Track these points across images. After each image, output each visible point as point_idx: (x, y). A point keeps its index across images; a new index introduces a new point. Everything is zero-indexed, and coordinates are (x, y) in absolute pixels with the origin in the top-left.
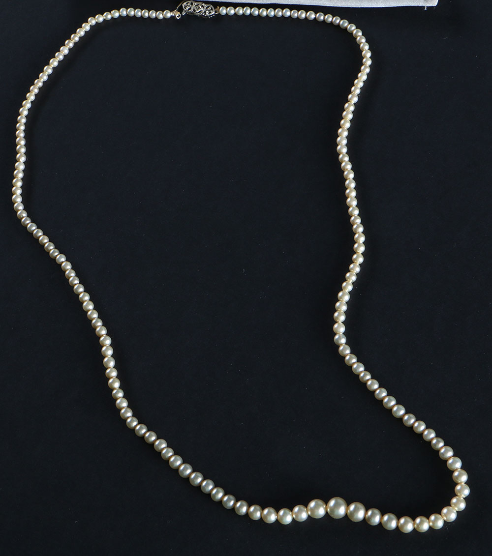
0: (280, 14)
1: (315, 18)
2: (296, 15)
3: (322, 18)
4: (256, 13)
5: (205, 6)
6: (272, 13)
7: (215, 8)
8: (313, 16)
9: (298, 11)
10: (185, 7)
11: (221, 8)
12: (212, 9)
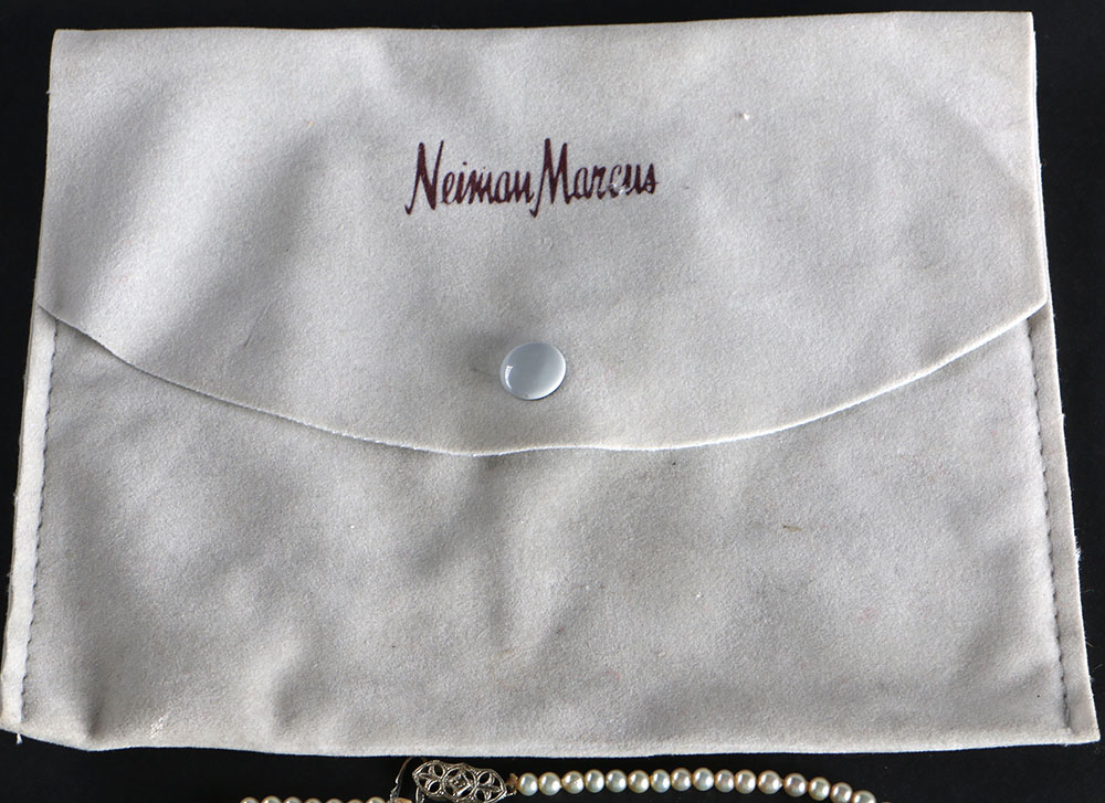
0: (687, 783)
1: (782, 789)
2: (730, 784)
3: (802, 788)
4: (622, 784)
5: (478, 774)
6: (663, 782)
7: (506, 778)
8: (776, 785)
9: (735, 773)
10: (423, 782)
11: (523, 780)
12: (497, 783)
